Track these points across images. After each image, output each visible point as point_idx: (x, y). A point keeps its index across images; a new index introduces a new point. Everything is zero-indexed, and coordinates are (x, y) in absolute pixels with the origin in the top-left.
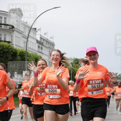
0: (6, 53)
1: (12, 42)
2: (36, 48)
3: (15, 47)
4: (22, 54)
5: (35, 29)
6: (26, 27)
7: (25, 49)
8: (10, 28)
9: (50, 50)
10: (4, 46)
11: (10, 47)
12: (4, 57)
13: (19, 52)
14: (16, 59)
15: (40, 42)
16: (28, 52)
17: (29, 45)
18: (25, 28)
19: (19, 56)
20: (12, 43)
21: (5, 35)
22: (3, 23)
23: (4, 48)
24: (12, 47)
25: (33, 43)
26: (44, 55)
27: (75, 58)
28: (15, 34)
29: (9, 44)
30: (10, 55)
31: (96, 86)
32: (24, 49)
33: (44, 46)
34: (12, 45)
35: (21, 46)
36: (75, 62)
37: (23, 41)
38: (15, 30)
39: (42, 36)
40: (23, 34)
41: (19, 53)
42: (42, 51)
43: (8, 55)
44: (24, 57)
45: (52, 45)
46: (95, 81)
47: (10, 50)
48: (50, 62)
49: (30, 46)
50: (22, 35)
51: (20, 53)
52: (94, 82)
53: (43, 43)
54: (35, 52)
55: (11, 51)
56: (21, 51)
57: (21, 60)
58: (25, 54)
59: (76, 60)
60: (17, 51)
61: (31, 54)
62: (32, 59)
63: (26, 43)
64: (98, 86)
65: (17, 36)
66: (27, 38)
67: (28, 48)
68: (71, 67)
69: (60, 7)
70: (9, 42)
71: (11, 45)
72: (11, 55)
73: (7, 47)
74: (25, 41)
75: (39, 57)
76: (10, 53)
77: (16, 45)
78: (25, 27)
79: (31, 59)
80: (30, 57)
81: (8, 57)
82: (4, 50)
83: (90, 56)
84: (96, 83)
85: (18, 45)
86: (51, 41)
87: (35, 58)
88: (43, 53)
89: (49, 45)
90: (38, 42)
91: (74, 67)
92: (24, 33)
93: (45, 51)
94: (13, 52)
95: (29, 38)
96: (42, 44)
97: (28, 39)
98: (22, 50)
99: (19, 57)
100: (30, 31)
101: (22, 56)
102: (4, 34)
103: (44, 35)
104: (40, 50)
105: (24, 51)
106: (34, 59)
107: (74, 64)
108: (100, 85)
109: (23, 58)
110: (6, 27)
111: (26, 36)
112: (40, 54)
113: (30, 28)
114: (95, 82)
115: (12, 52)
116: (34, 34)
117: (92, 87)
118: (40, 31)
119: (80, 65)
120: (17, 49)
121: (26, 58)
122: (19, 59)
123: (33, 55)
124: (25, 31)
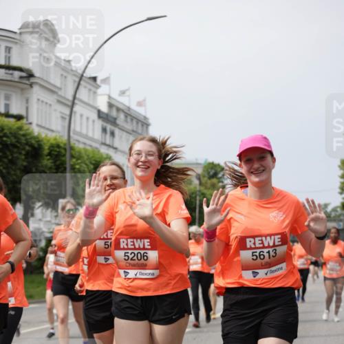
0: (11, 148)
1: (27, 118)
2: (98, 134)
3: (36, 131)
4: (56, 151)
5: (94, 79)
6: (68, 72)
7: (66, 138)
8: (21, 77)
10: (6, 128)
11: (21, 133)
12: (6, 160)
13: (49, 144)
14: (40, 165)
15: (107, 115)
16: (74, 144)
17: (77, 126)
18: (65, 77)
19: (48, 157)
20: (27, 120)
21: (7, 98)
22: (2, 61)
23: (5, 135)
24: (30, 131)
25: (88, 119)
26: (119, 153)
27: (206, 160)
28: (37, 93)
29: (19, 123)
30: (20, 153)
31: (266, 255)
32: (62, 136)
33: (119, 128)
34: (30, 126)
35: (53, 128)
36: (209, 173)
37: (59, 115)
38: (36, 83)
39: (113, 99)
40: (60, 93)
41: (46, 148)
42: (113, 140)
43: (15, 155)
44: (63, 159)
45: (143, 125)
46: (262, 240)
49: (78, 129)
50: (55, 97)
51: (51, 148)
52: (260, 242)
53: (115, 119)
54: (95, 145)
55: (24, 142)
56: (54, 142)
57: (54, 167)
58: (65, 149)
59: (212, 168)
60: (42, 143)
61: (83, 152)
62: (86, 164)
63: (68, 118)
64: (272, 254)
65: (42, 99)
66: (70, 104)
67: (74, 134)
68: (195, 188)
69: (165, 16)
70: (19, 118)
71: (27, 124)
72: (24, 155)
73: (13, 132)
74: (66, 115)
76: (21, 147)
77: (38, 125)
78: (65, 74)
79: (81, 166)
80: (79, 159)
81: (18, 158)
82: (5, 139)
84: (266, 245)
85: (43, 125)
86: (140, 114)
87: (94, 162)
88: (116, 149)
90: (101, 115)
91: (206, 188)
92: (63, 90)
93: (123, 142)
94: (31, 146)
95: (77, 104)
96: (113, 122)
97: (72, 107)
98: (55, 139)
99: (48, 160)
101: (57, 156)
102: (6, 94)
103: (120, 95)
104: (108, 140)
105: (62, 143)
106: (91, 163)
107: (206, 179)
108: (276, 250)
109: (58, 163)
110: (12, 74)
111: (68, 100)
112: (108, 149)
113: (80, 76)
114: (263, 243)
115: (27, 144)
116: (92, 92)
117: (255, 257)
118: (109, 84)
119: (221, 180)
120: (43, 136)
121: (69, 162)
122: (46, 166)
123: (87, 153)
124: (65, 85)
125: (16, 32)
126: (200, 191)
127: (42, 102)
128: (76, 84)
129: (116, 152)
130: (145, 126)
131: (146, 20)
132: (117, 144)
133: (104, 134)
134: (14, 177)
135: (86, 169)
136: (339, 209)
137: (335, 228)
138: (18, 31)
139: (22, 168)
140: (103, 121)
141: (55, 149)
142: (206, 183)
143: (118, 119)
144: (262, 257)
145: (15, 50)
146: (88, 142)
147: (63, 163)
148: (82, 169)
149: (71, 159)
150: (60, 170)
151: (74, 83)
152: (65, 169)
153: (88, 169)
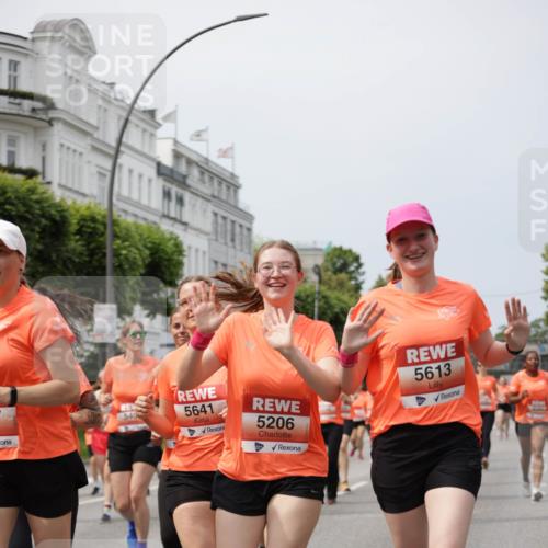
0: (17, 221)
1: (43, 173)
2: (156, 201)
3: (57, 194)
4: (89, 227)
5: (152, 113)
6: (109, 102)
7: (105, 206)
8: (34, 110)
9: (217, 210)
10: (9, 189)
11: (34, 197)
13: (78, 216)
14: (63, 248)
15: (172, 170)
17: (123, 187)
19: (78, 237)
20: (44, 177)
21: (12, 141)
22: (3, 84)
23: (8, 201)
24: (45, 196)
25: (141, 176)
26: (189, 230)
27: (330, 243)
28: (58, 135)
29: (31, 183)
30: (33, 230)
31: (436, 372)
32: (100, 204)
33: (192, 193)
34: (46, 187)
35: (86, 191)
36: (334, 264)
37: (95, 170)
38: (59, 120)
39: (181, 144)
40: (96, 136)
41: (75, 221)
42: (181, 211)
43: (25, 232)
44: (101, 239)
45: (228, 188)
47: (37, 206)
48: (216, 262)
49: (125, 193)
50: (89, 141)
51: (82, 223)
53: (185, 177)
54: (151, 218)
55: (38, 212)
56: (86, 213)
57: (86, 253)
58: (104, 225)
59: (339, 257)
60: (66, 214)
61: (133, 229)
62: (138, 249)
63: (109, 175)
64: (443, 370)
65: (67, 144)
66: (112, 152)
67: (118, 200)
68: (312, 287)
69: (266, 15)
70: (30, 174)
71: (42, 184)
72: (39, 233)
73: (20, 195)
74: (106, 170)
75: (170, 240)
76: (34, 220)
77: (60, 186)
79: (130, 251)
80: (126, 240)
82: (7, 207)
83: (401, 241)
85: (70, 186)
86: (224, 170)
87: (149, 245)
88: (185, 224)
89: (212, 185)
90: (163, 171)
91: (330, 288)
92: (101, 132)
93: (198, 214)
94: (51, 219)
95: (123, 153)
96: (182, 182)
97: (116, 157)
98: (88, 208)
99: (77, 241)
100: (127, 121)
101: (90, 233)
102: (9, 136)
104: (173, 210)
105: (99, 214)
106: (145, 246)
107: (329, 273)
108: (448, 364)
109: (92, 246)
110: (19, 104)
111: (108, 146)
112: (173, 225)
113: (128, 108)
115: (43, 216)
116: (147, 137)
117: (419, 377)
118: (175, 121)
119: (353, 275)
120: (69, 202)
121: (111, 245)
122: (74, 250)
123: (140, 231)
124: (104, 123)
125: (26, 39)
126: (319, 293)
127: (68, 148)
128: (122, 122)
129: (185, 230)
130: (232, 188)
131: (235, 21)
132: (187, 216)
133: (166, 201)
135: (138, 256)
136: (542, 324)
137: (534, 352)
138: (29, 36)
140: (165, 180)
141: (89, 223)
142: (330, 279)
143: (190, 177)
144: (430, 375)
145: (25, 67)
146: (141, 213)
147: (101, 247)
148: (131, 256)
149: (113, 240)
150: (96, 257)
151: (119, 119)
152: (104, 255)
153: (140, 256)
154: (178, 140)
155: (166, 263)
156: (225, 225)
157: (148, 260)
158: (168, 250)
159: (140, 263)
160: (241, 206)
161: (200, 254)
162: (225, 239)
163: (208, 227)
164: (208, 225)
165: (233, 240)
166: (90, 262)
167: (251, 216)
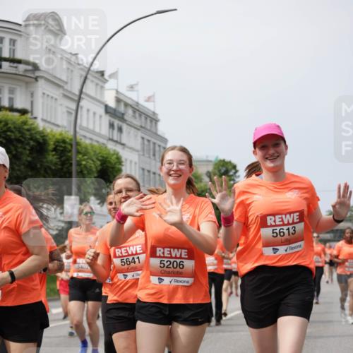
0: (15, 143)
1: (32, 112)
2: (105, 130)
3: (41, 125)
4: (61, 146)
5: (102, 73)
7: (72, 133)
8: (26, 71)
9: (144, 136)
10: (9, 122)
11: (26, 127)
13: (54, 140)
14: (45, 160)
15: (115, 110)
16: (81, 139)
17: (84, 121)
18: (72, 71)
19: (54, 153)
20: (32, 115)
21: (12, 91)
22: (6, 54)
23: (9, 130)
24: (33, 126)
25: (94, 114)
26: (126, 149)
27: (217, 157)
28: (42, 87)
29: (24, 118)
30: (25, 149)
31: (286, 232)
32: (68, 131)
33: (128, 124)
34: (34, 120)
35: (59, 123)
36: (220, 171)
37: (65, 110)
38: (42, 77)
39: (123, 94)
40: (66, 87)
41: (52, 143)
42: (120, 136)
43: (20, 150)
44: (69, 154)
45: (151, 121)
46: (282, 218)
47: (28, 133)
48: (143, 169)
49: (84, 124)
50: (61, 91)
51: (57, 144)
53: (123, 114)
54: (101, 140)
55: (28, 136)
56: (59, 137)
57: (59, 163)
58: (71, 145)
59: (223, 166)
60: (47, 138)
61: (89, 148)
62: (93, 161)
63: (74, 113)
64: (291, 231)
65: (47, 93)
66: (76, 98)
67: (80, 129)
68: (206, 185)
70: (23, 112)
71: (31, 119)
72: (29, 150)
73: (17, 126)
74: (72, 110)
75: (113, 155)
76: (26, 142)
77: (43, 120)
79: (88, 162)
80: (85, 155)
81: (21, 153)
82: (9, 133)
83: (263, 148)
85: (49, 120)
87: (100, 158)
88: (123, 145)
89: (141, 119)
90: (109, 110)
92: (69, 85)
93: (131, 138)
94: (36, 141)
95: (83, 98)
96: (121, 117)
97: (79, 102)
98: (61, 134)
99: (53, 155)
100: (86, 78)
101: (62, 150)
102: (10, 88)
103: (128, 91)
104: (116, 135)
105: (68, 138)
106: (98, 160)
108: (295, 227)
109: (63, 158)
110: (16, 67)
111: (74, 94)
112: (115, 146)
113: (86, 70)
114: (282, 221)
115: (31, 139)
116: (99, 87)
117: (275, 235)
118: (117, 78)
119: (232, 178)
120: (49, 130)
121: (75, 158)
122: (51, 161)
123: (94, 149)
124: (71, 79)
125: (20, 25)
127: (48, 96)
128: (83, 78)
129: (123, 149)
130: (154, 122)
131: (155, 14)
132: (124, 140)
133: (111, 130)
134: (18, 173)
135: (93, 165)
137: (349, 228)
138: (23, 23)
139: (27, 163)
140: (111, 116)
141: (61, 144)
143: (127, 114)
144: (282, 234)
145: (20, 43)
146: (95, 138)
147: (69, 159)
148: (88, 165)
149: (77, 155)
150: (66, 166)
151: (81, 77)
152: (71, 164)
153: (94, 165)
154: (119, 90)
155: (111, 170)
156: (149, 145)
157: (99, 168)
158: (112, 161)
159: (94, 170)
160: (159, 133)
161: (133, 164)
162: (149, 154)
163: (138, 147)
164: (138, 145)
165: (154, 155)
166: (62, 169)
167: (166, 139)
